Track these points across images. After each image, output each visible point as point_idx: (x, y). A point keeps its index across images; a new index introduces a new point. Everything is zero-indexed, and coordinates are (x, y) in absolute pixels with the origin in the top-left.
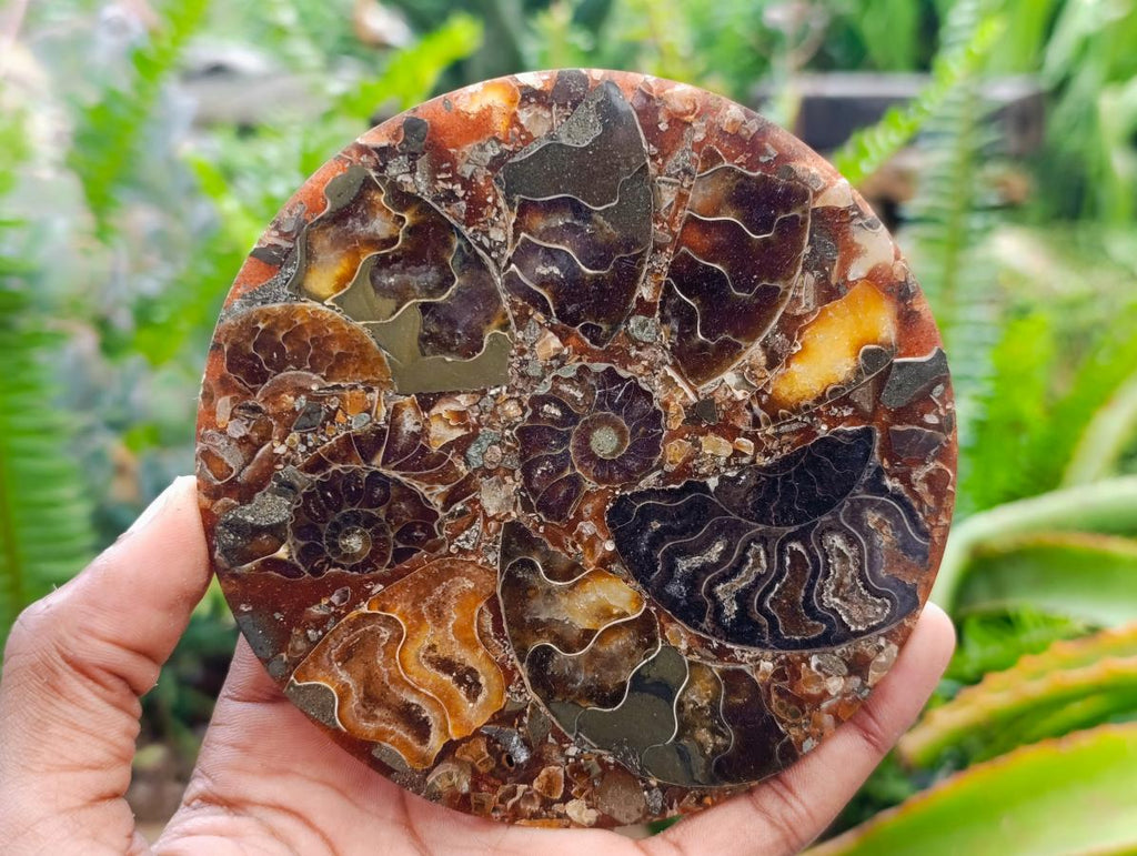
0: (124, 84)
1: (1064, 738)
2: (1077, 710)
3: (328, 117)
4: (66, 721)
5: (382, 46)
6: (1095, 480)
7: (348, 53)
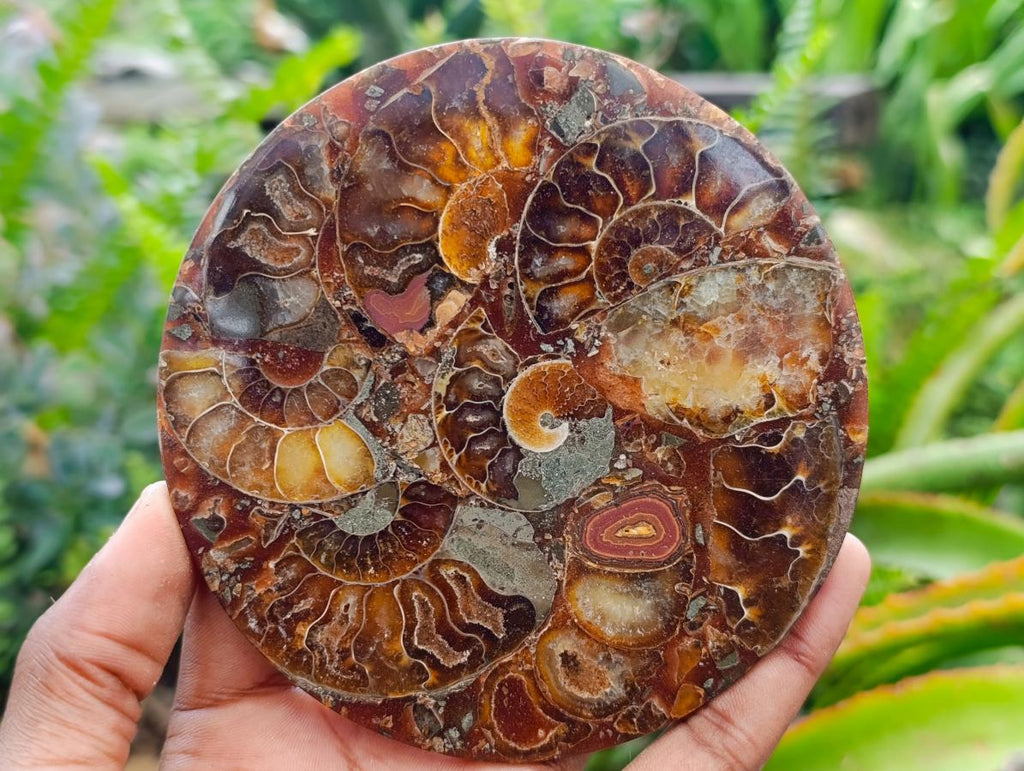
0: (30, 92)
1: (899, 683)
2: (910, 657)
3: (221, 120)
4: (56, 717)
5: (279, 52)
6: (925, 443)
7: (251, 58)
